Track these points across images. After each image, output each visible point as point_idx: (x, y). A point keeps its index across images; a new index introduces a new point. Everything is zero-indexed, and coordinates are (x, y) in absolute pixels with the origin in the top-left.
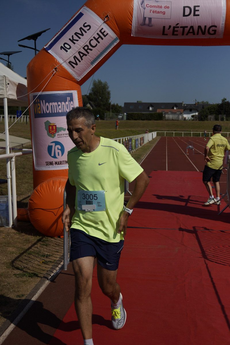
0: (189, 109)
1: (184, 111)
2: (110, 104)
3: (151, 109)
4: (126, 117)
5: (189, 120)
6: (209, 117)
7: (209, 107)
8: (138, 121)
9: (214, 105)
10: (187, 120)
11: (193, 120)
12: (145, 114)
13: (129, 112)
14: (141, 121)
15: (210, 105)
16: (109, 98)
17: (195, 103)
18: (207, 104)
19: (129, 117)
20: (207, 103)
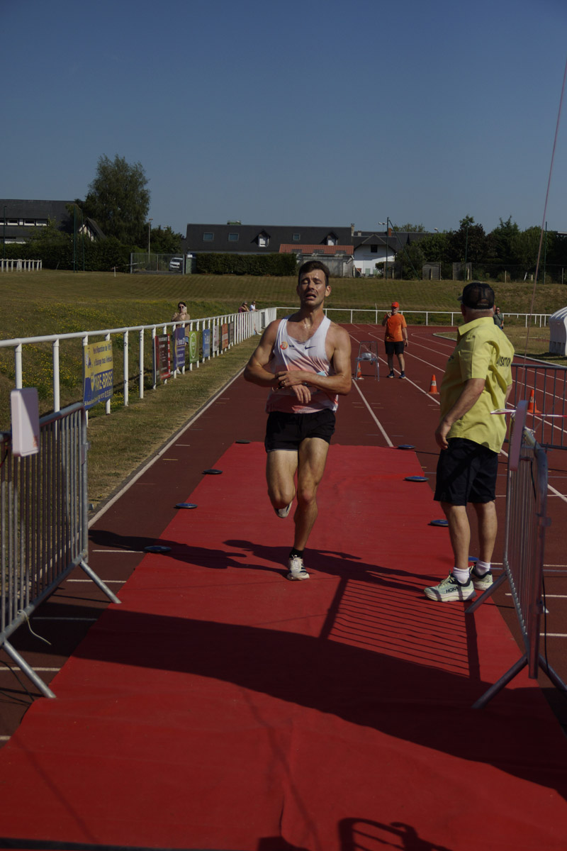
0: (371, 245)
1: (355, 250)
2: (147, 227)
3: (262, 242)
4: (192, 265)
5: (370, 275)
6: (426, 267)
7: (424, 242)
8: (225, 276)
9: (438, 235)
10: (364, 275)
11: (381, 276)
12: (246, 257)
13: (201, 252)
14: (233, 278)
15: (428, 235)
16: (143, 210)
17: (385, 230)
18: (420, 233)
19: (200, 266)
20: (421, 229)
